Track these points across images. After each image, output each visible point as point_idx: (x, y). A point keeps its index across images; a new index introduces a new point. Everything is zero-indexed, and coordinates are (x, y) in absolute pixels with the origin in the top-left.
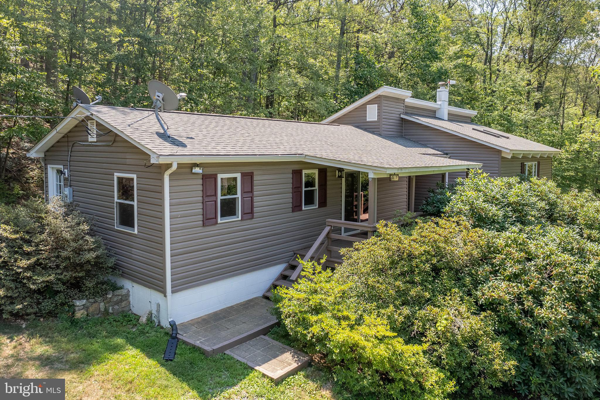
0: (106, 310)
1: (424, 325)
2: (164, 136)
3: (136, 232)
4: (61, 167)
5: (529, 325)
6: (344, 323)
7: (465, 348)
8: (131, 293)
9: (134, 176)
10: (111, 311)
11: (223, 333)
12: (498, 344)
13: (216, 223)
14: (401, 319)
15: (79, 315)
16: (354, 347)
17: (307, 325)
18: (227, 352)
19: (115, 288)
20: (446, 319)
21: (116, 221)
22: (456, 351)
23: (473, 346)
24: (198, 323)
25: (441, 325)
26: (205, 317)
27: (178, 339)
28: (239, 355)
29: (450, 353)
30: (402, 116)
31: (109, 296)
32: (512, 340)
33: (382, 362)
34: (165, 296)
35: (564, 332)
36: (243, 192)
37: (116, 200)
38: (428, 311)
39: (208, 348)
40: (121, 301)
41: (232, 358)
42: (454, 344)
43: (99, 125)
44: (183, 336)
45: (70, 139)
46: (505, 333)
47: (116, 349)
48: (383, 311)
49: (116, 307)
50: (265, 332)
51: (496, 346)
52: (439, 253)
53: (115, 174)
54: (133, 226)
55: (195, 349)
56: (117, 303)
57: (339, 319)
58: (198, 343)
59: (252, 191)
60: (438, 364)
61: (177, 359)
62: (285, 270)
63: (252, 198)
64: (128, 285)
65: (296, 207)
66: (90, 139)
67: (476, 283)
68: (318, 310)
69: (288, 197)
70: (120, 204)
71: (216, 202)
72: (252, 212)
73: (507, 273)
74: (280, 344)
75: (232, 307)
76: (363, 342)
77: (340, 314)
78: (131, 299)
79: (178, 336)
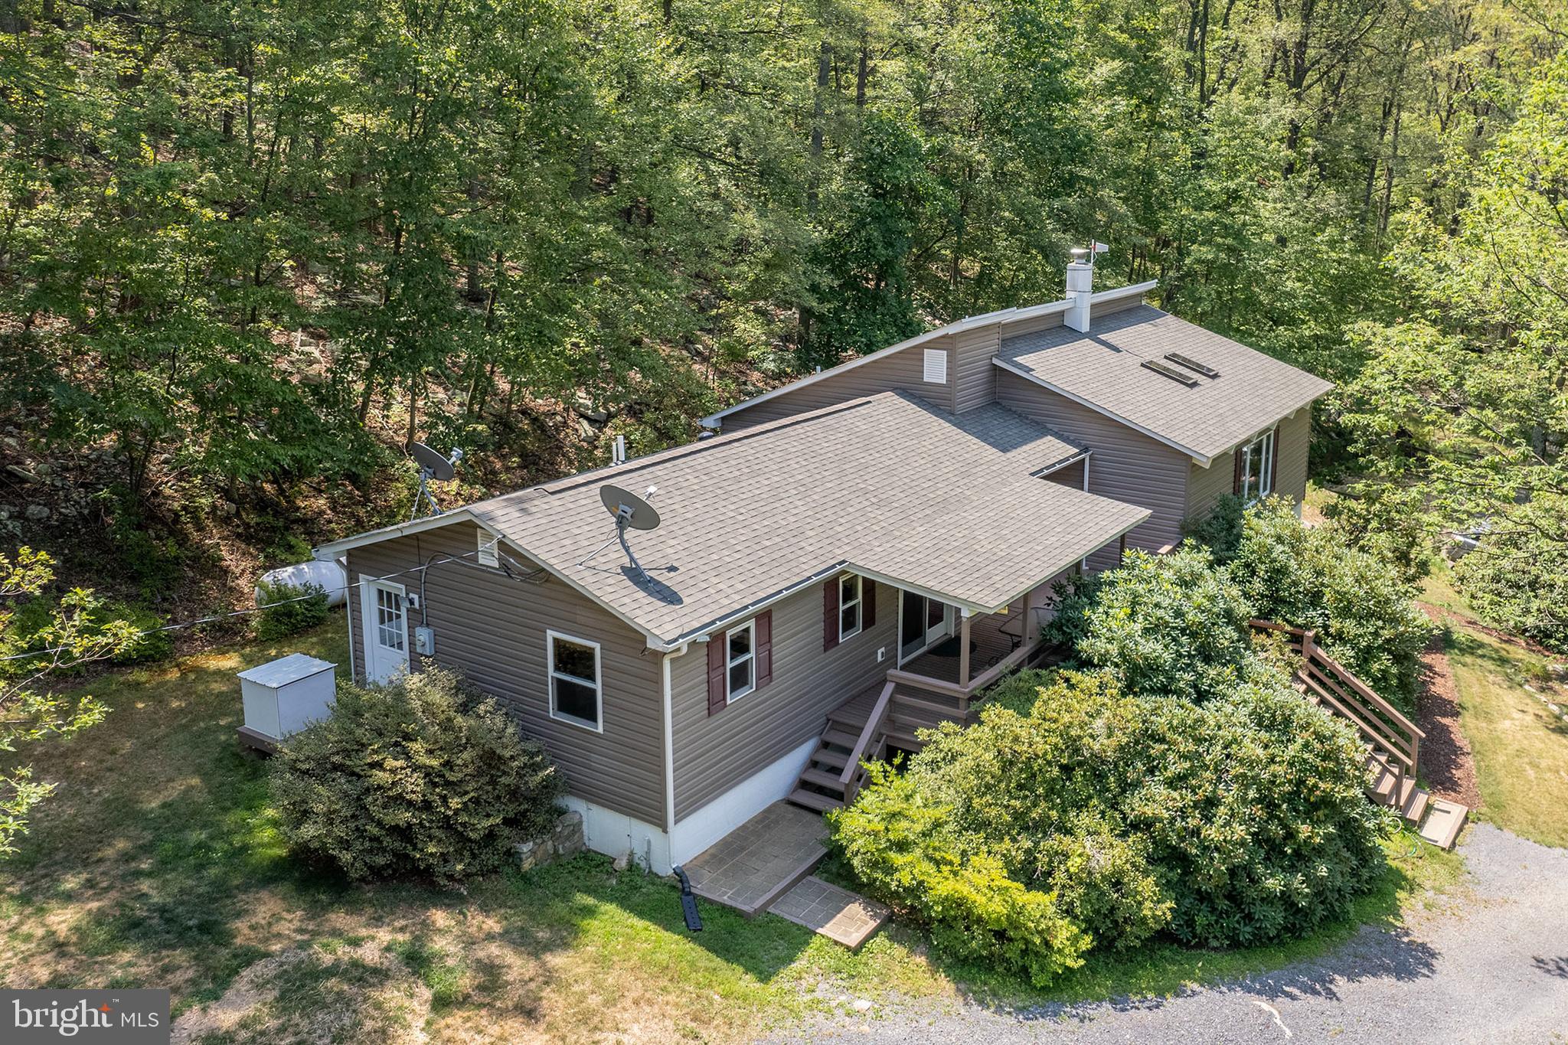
0: (556, 851)
1: (1051, 861)
2: (635, 574)
3: (600, 730)
4: (399, 589)
5: (1194, 851)
6: (945, 869)
7: (1106, 887)
8: (584, 819)
9: (597, 647)
10: (561, 851)
11: (755, 880)
12: (1151, 879)
13: (725, 706)
14: (1021, 857)
15: (527, 865)
16: (960, 903)
17: (890, 870)
18: (771, 909)
19: (561, 812)
20: (1080, 855)
21: (551, 704)
22: (1094, 894)
23: (1117, 884)
24: (707, 862)
25: (1074, 864)
26: (712, 851)
27: (695, 896)
28: (792, 912)
29: (1085, 899)
30: (995, 361)
31: (559, 829)
32: (1171, 869)
33: (998, 920)
34: (665, 831)
35: (1241, 856)
36: (758, 645)
37: (551, 671)
38: (1056, 841)
39: (746, 908)
40: (574, 832)
41: (782, 920)
42: (1091, 886)
43: (503, 545)
44: (699, 889)
45: (422, 544)
46: (1162, 860)
47: (589, 912)
48: (996, 847)
49: (567, 844)
50: (812, 870)
51: (1147, 886)
52: (1073, 745)
53: (549, 632)
54: (594, 719)
55: (725, 910)
56: (568, 838)
57: (937, 863)
58: (725, 899)
59: (770, 641)
60: (1069, 912)
61: (708, 927)
62: (816, 750)
63: (770, 651)
64: (576, 805)
65: (831, 641)
66: (483, 560)
67: (1126, 787)
68: (902, 846)
69: (819, 631)
70: (559, 681)
71: (724, 675)
72: (770, 673)
73: (1169, 774)
74: (840, 889)
75: (744, 827)
76: (974, 896)
77: (938, 855)
78: (585, 827)
79: (693, 890)
